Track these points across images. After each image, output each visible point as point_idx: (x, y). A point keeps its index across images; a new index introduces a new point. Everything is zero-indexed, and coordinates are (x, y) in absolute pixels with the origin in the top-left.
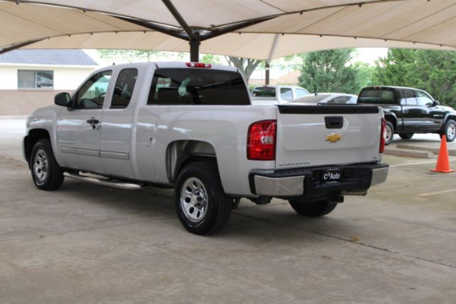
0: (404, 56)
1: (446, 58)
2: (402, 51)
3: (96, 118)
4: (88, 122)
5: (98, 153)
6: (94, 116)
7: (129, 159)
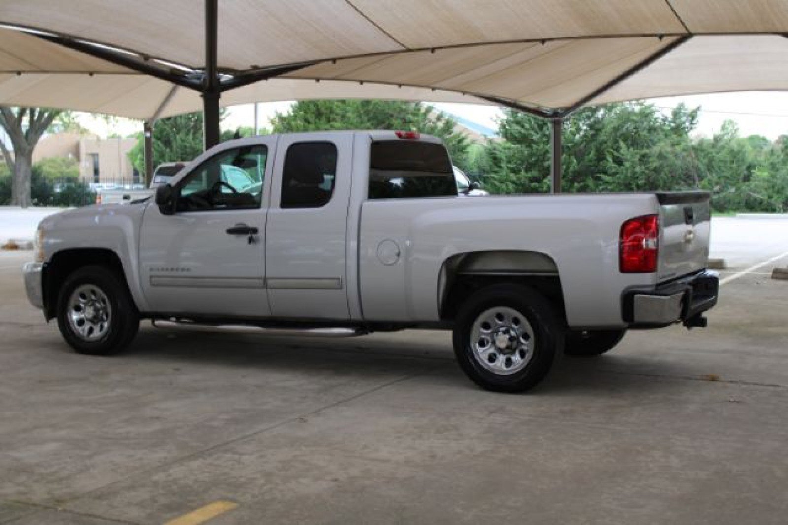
0: (323, 110)
1: (396, 115)
2: (318, 103)
3: (250, 224)
4: (230, 231)
5: (261, 281)
6: (245, 222)
7: (341, 288)
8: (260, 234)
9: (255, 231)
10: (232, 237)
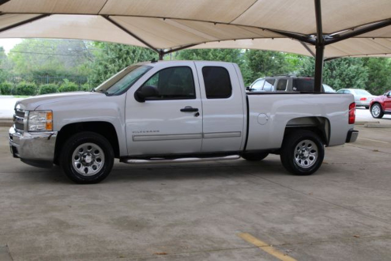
3: (194, 107)
4: (182, 110)
5: (201, 135)
6: (190, 106)
7: (240, 136)
8: (200, 111)
9: (196, 110)
10: (184, 113)
